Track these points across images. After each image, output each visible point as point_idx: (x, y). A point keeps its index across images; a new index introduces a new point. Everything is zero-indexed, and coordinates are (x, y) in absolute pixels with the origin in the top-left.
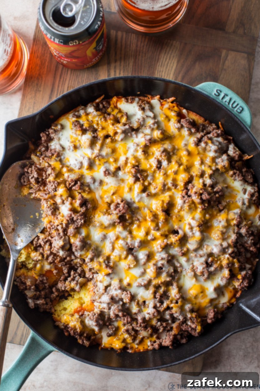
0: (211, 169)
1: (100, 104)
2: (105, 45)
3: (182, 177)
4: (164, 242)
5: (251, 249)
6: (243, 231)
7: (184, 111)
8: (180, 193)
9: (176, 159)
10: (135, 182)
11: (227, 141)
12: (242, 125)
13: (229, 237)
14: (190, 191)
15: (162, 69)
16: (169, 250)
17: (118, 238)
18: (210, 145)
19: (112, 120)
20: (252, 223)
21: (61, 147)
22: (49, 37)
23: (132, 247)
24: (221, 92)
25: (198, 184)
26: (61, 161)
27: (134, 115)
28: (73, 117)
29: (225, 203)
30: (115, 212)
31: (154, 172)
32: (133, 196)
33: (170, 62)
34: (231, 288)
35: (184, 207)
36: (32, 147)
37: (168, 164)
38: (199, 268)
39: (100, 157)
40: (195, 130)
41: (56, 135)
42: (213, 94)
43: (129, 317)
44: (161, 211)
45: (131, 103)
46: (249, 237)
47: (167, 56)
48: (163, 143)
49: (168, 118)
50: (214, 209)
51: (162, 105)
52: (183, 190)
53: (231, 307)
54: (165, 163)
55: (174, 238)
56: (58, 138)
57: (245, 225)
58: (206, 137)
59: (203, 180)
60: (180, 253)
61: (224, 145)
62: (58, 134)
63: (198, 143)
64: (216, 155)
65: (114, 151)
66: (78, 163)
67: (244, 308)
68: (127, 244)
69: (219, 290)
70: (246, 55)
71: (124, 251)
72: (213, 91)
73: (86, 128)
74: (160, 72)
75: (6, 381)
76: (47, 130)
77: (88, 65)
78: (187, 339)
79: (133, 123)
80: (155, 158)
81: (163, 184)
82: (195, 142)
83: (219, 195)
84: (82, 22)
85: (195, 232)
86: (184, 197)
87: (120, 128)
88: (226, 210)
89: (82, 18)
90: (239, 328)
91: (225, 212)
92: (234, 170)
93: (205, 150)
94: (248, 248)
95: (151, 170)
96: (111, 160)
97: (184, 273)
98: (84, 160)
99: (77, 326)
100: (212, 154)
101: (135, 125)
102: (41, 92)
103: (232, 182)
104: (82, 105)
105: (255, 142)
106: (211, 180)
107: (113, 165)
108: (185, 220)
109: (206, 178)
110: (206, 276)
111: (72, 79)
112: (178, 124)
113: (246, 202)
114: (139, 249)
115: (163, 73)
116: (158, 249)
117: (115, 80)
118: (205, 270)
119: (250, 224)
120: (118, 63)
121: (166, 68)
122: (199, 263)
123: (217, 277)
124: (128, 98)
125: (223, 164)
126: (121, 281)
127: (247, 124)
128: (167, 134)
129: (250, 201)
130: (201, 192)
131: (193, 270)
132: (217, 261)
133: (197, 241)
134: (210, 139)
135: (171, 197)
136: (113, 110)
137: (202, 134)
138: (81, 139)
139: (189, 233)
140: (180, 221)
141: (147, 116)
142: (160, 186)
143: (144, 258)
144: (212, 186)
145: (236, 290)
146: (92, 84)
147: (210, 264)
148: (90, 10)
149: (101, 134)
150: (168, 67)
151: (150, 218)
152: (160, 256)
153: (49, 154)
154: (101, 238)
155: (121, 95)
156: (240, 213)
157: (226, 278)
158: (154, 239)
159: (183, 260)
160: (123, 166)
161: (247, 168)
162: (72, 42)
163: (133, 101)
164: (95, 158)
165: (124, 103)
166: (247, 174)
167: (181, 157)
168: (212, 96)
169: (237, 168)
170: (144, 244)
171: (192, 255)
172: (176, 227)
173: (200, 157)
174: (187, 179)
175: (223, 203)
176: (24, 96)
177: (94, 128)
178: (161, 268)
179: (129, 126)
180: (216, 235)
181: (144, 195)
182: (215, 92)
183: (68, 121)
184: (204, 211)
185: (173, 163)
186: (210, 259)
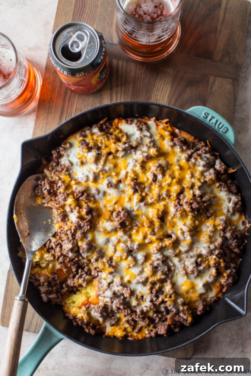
0: (200, 182)
1: (103, 125)
2: (108, 73)
3: (175, 189)
4: (159, 245)
5: (235, 250)
6: (228, 235)
7: (177, 131)
8: (173, 202)
9: (170, 173)
10: (134, 193)
11: (214, 157)
12: (227, 143)
13: (216, 240)
14: (182, 201)
15: (157, 94)
16: (164, 251)
17: (119, 242)
18: (199, 160)
19: (114, 139)
20: (236, 228)
21: (70, 163)
22: (59, 70)
23: (132, 249)
24: (208, 114)
25: (188, 195)
26: (70, 175)
27: (133, 135)
28: (80, 136)
29: (212, 211)
30: (116, 219)
31: (151, 184)
32: (133, 205)
33: (164, 87)
34: (218, 284)
35: (176, 215)
36: (44, 162)
37: (163, 178)
38: (190, 267)
39: (103, 172)
40: (186, 148)
41: (65, 152)
42: (202, 117)
43: (129, 310)
44: (157, 219)
45: (131, 124)
46: (233, 240)
47: (162, 82)
48: (158, 159)
49: (162, 137)
50: (203, 216)
51: (157, 125)
52: (176, 200)
53: (218, 301)
54: (160, 177)
55: (168, 241)
56: (67, 155)
57: (230, 230)
58: (195, 154)
59: (193, 191)
60: (173, 254)
61: (211, 160)
62: (67, 152)
63: (188, 159)
64: (205, 169)
65: (116, 166)
66: (84, 177)
67: (229, 301)
68: (127, 246)
69: (208, 286)
70: (231, 81)
71: (125, 253)
72: (201, 114)
73: (91, 146)
74: (156, 95)
75: (23, 365)
76: (57, 148)
77: (93, 91)
78: (180, 328)
79: (132, 141)
80: (152, 172)
81: (158, 194)
82: (186, 158)
83: (207, 204)
84: (87, 57)
85: (187, 236)
86: (176, 206)
87: (121, 146)
88: (213, 217)
89: (87, 53)
90: (225, 319)
91: (212, 218)
92: (220, 182)
93: (195, 164)
94: (233, 250)
95: (148, 183)
96: (113, 174)
97: (177, 271)
98: (90, 173)
99: (84, 318)
100: (200, 168)
101: (134, 144)
102: (52, 114)
103: (218, 192)
104: (88, 126)
105: (238, 158)
106: (200, 191)
107: (115, 178)
108: (178, 226)
109: (196, 189)
110: (196, 274)
111: (79, 102)
112: (172, 142)
113: (231, 210)
114: (138, 251)
115: (159, 97)
116: (154, 251)
117: (116, 105)
118: (195, 269)
119: (234, 228)
120: (119, 88)
121: (161, 92)
122: (190, 263)
123: (205, 275)
124: (127, 119)
125: (210, 177)
126: (122, 278)
127: (231, 143)
128: (161, 151)
129: (234, 209)
130: (191, 201)
131: (185, 269)
132: (205, 261)
133: (187, 244)
134: (200, 155)
135: (166, 206)
136: (115, 131)
137: (192, 151)
138: (87, 155)
139: (181, 237)
140: (173, 226)
141: (145, 136)
142: (155, 197)
143: (142, 259)
144: (201, 197)
145: (222, 286)
146: (96, 108)
147: (199, 264)
148: (94, 46)
149: (104, 152)
150: (163, 91)
151: (147, 224)
152: (156, 257)
153: (59, 169)
154: (105, 241)
155: (122, 117)
156: (226, 219)
157: (213, 276)
158: (151, 242)
159: (176, 260)
160: (123, 180)
161: (231, 180)
162: (79, 74)
163: (132, 122)
164: (99, 172)
165: (124, 124)
166: (231, 186)
167: (174, 171)
168: (200, 119)
169: (223, 180)
170: (142, 246)
171: (184, 256)
172: (170, 232)
173: (190, 171)
174: (179, 190)
175: (211, 211)
176: (37, 117)
177: (98, 146)
178: (156, 267)
179: (129, 144)
180: (205, 239)
181: (142, 204)
182: (203, 115)
183: (76, 140)
184: (194, 218)
185: (167, 176)
186: (199, 260)
